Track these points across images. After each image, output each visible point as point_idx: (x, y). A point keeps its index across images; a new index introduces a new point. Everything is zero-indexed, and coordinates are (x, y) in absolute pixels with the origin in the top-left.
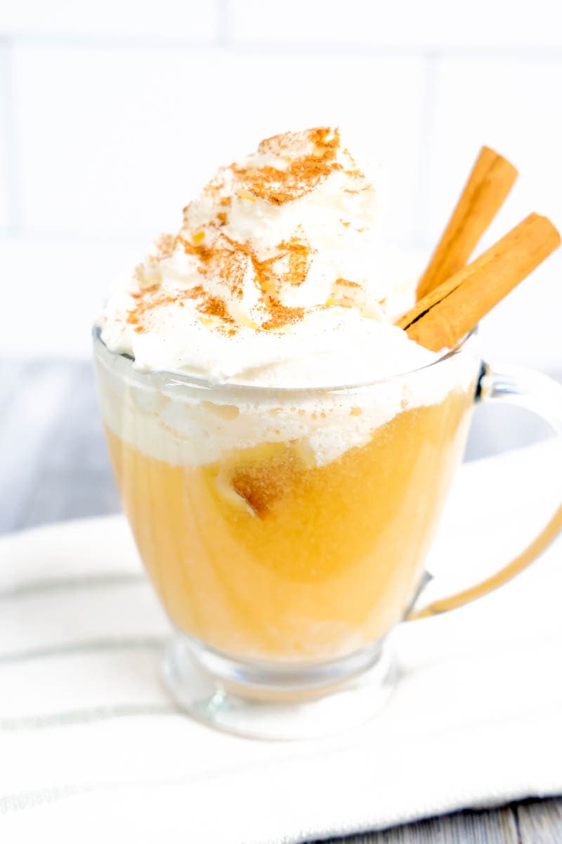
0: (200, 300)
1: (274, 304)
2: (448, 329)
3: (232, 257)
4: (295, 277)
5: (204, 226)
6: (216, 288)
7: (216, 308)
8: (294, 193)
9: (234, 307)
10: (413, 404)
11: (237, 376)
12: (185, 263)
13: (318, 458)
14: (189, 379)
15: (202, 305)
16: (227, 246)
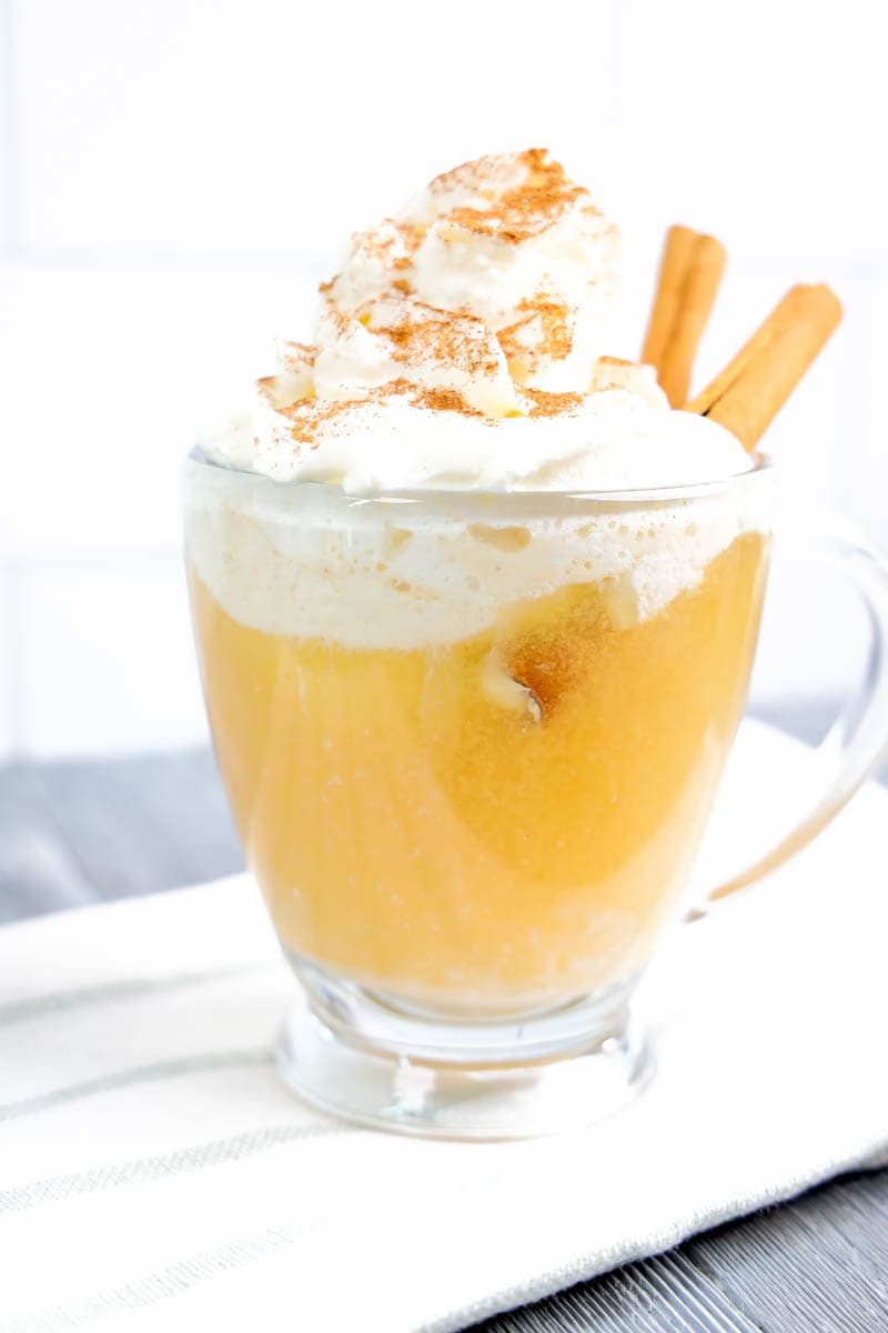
0: (411, 395)
1: (534, 393)
3: (450, 328)
4: (555, 348)
5: (373, 302)
6: (431, 374)
7: (444, 400)
8: (531, 230)
13: (640, 608)
15: (418, 401)
16: (431, 316)
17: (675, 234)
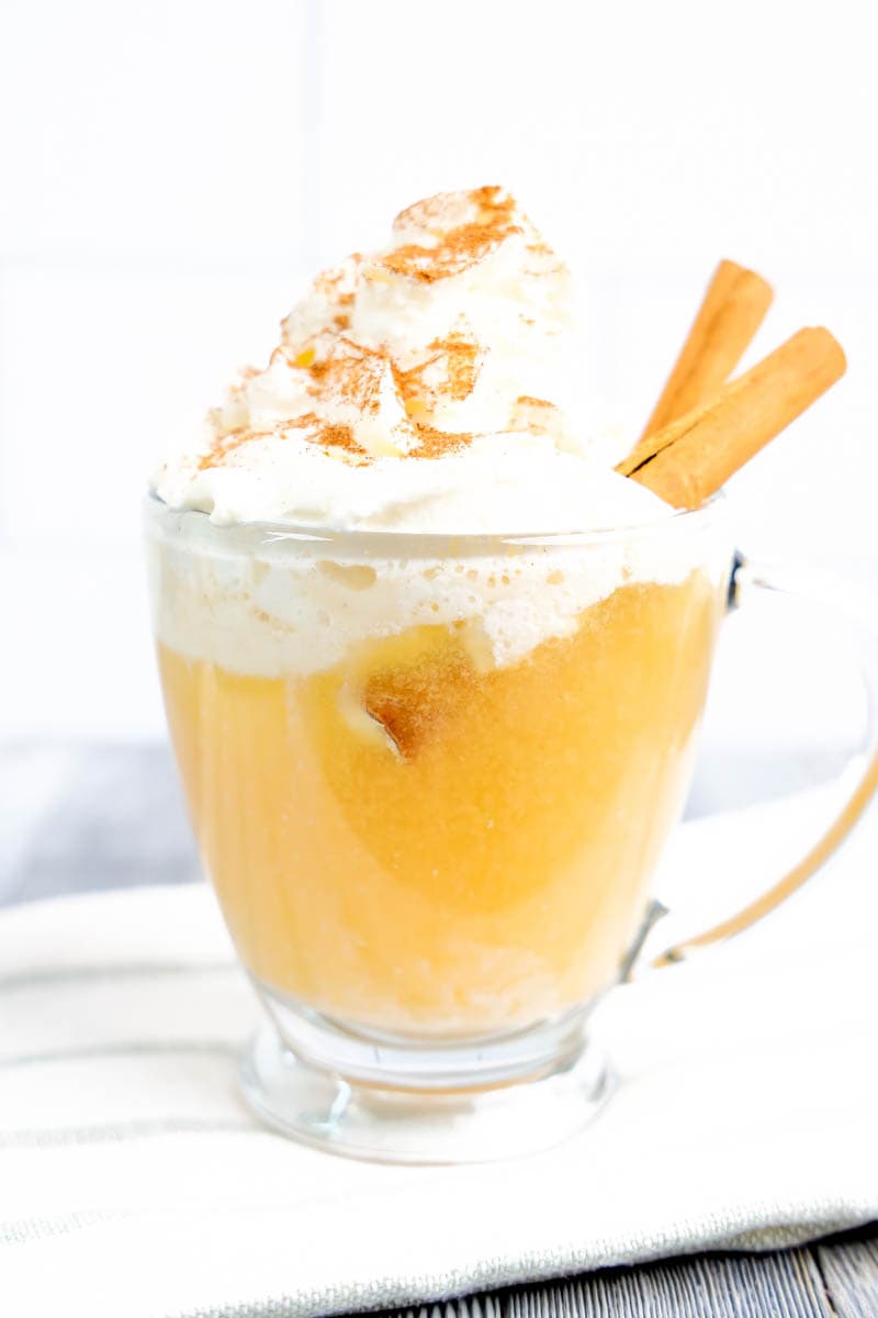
0: (311, 430)
1: (425, 430)
2: (686, 481)
3: (361, 365)
4: (457, 387)
5: (314, 337)
6: (335, 411)
7: (338, 436)
8: (452, 269)
9: (365, 429)
10: (642, 576)
11: (373, 518)
12: (291, 384)
13: (496, 652)
14: (297, 530)
15: (315, 435)
16: (351, 352)
17: (725, 266)
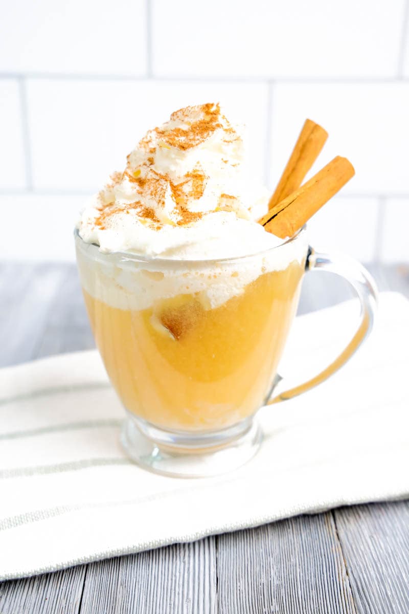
0: (139, 210)
1: (184, 211)
2: (289, 226)
3: (158, 183)
4: (196, 193)
5: (140, 166)
6: (148, 202)
7: (149, 214)
8: (193, 143)
9: (160, 213)
10: (270, 269)
11: (162, 254)
12: (129, 187)
13: (212, 303)
14: (133, 257)
15: (140, 212)
16: (154, 176)
17: (307, 123)
